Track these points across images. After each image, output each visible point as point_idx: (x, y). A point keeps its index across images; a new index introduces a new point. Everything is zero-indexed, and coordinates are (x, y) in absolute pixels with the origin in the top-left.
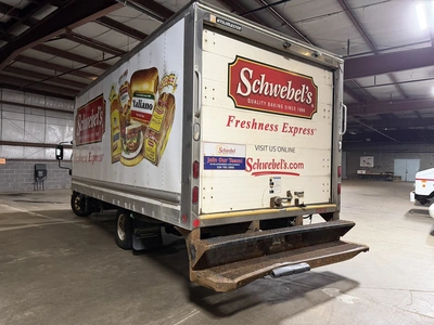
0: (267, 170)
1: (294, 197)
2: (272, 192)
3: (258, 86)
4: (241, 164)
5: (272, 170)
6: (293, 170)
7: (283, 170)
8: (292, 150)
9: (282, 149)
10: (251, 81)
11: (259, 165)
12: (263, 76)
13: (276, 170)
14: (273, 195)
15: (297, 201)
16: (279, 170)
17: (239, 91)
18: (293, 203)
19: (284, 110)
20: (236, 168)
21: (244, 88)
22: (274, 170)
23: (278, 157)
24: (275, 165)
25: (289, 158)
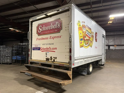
0: (45, 50)
1: (53, 59)
2: (46, 56)
3: (43, 29)
4: (39, 49)
5: (46, 50)
6: (53, 50)
7: (50, 50)
8: (53, 44)
9: (49, 44)
10: (41, 28)
11: (43, 49)
12: (44, 26)
13: (48, 50)
14: (46, 57)
15: (54, 60)
16: (49, 50)
17: (39, 32)
18: (53, 60)
19: (50, 33)
20: (38, 50)
21: (40, 31)
22: (47, 50)
23: (48, 46)
24: (47, 49)
25: (52, 46)
